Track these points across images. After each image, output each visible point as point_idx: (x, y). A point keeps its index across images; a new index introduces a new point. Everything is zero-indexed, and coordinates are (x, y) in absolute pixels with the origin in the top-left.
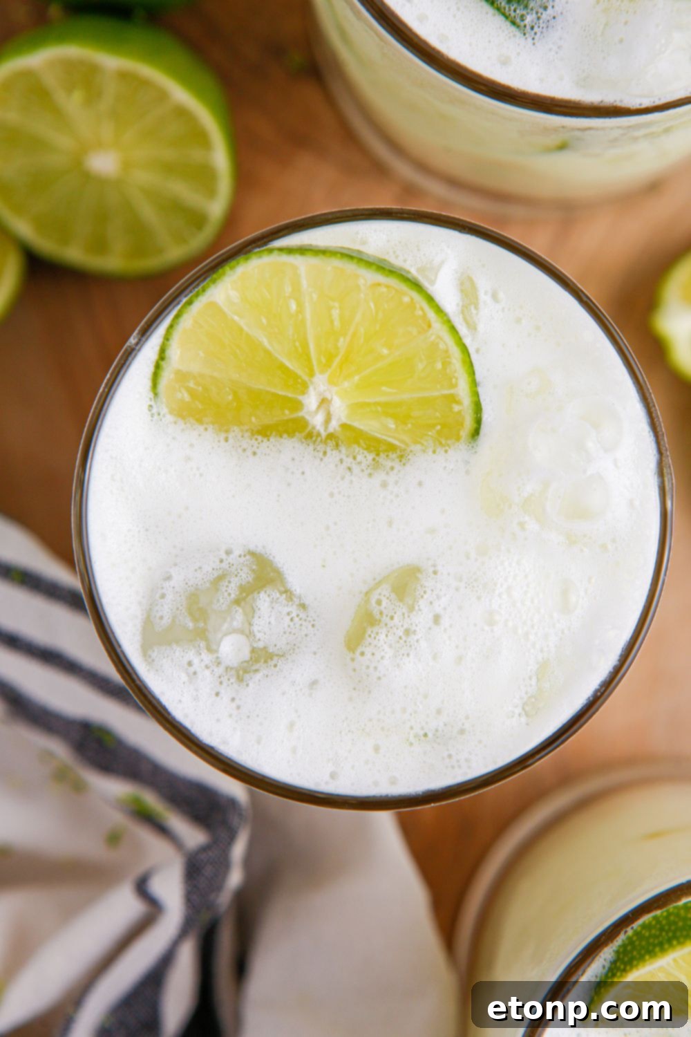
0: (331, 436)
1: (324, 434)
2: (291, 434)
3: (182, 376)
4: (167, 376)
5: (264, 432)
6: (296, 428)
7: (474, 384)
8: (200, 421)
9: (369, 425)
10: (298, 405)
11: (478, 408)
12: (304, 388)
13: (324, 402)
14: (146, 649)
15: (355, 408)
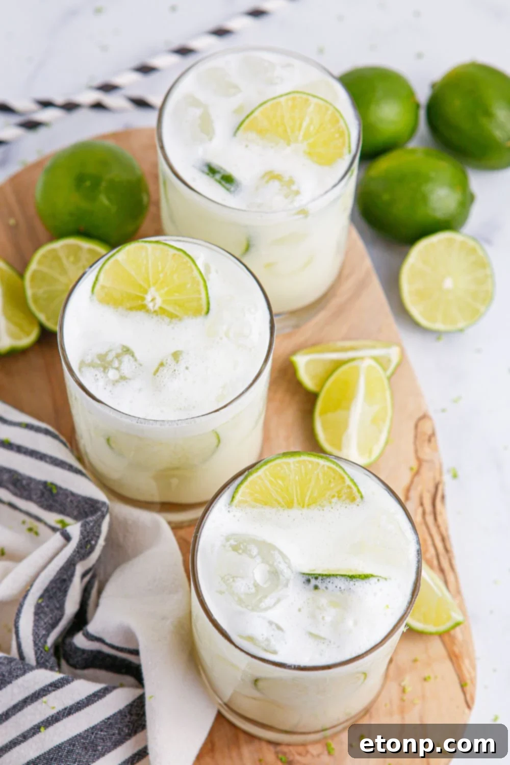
0: (155, 311)
1: (152, 310)
2: (140, 310)
3: (103, 287)
4: (98, 287)
5: (131, 309)
6: (143, 308)
7: (207, 294)
8: (108, 304)
9: (169, 308)
10: (143, 299)
11: (208, 304)
12: (146, 292)
13: (153, 300)
15: (164, 301)
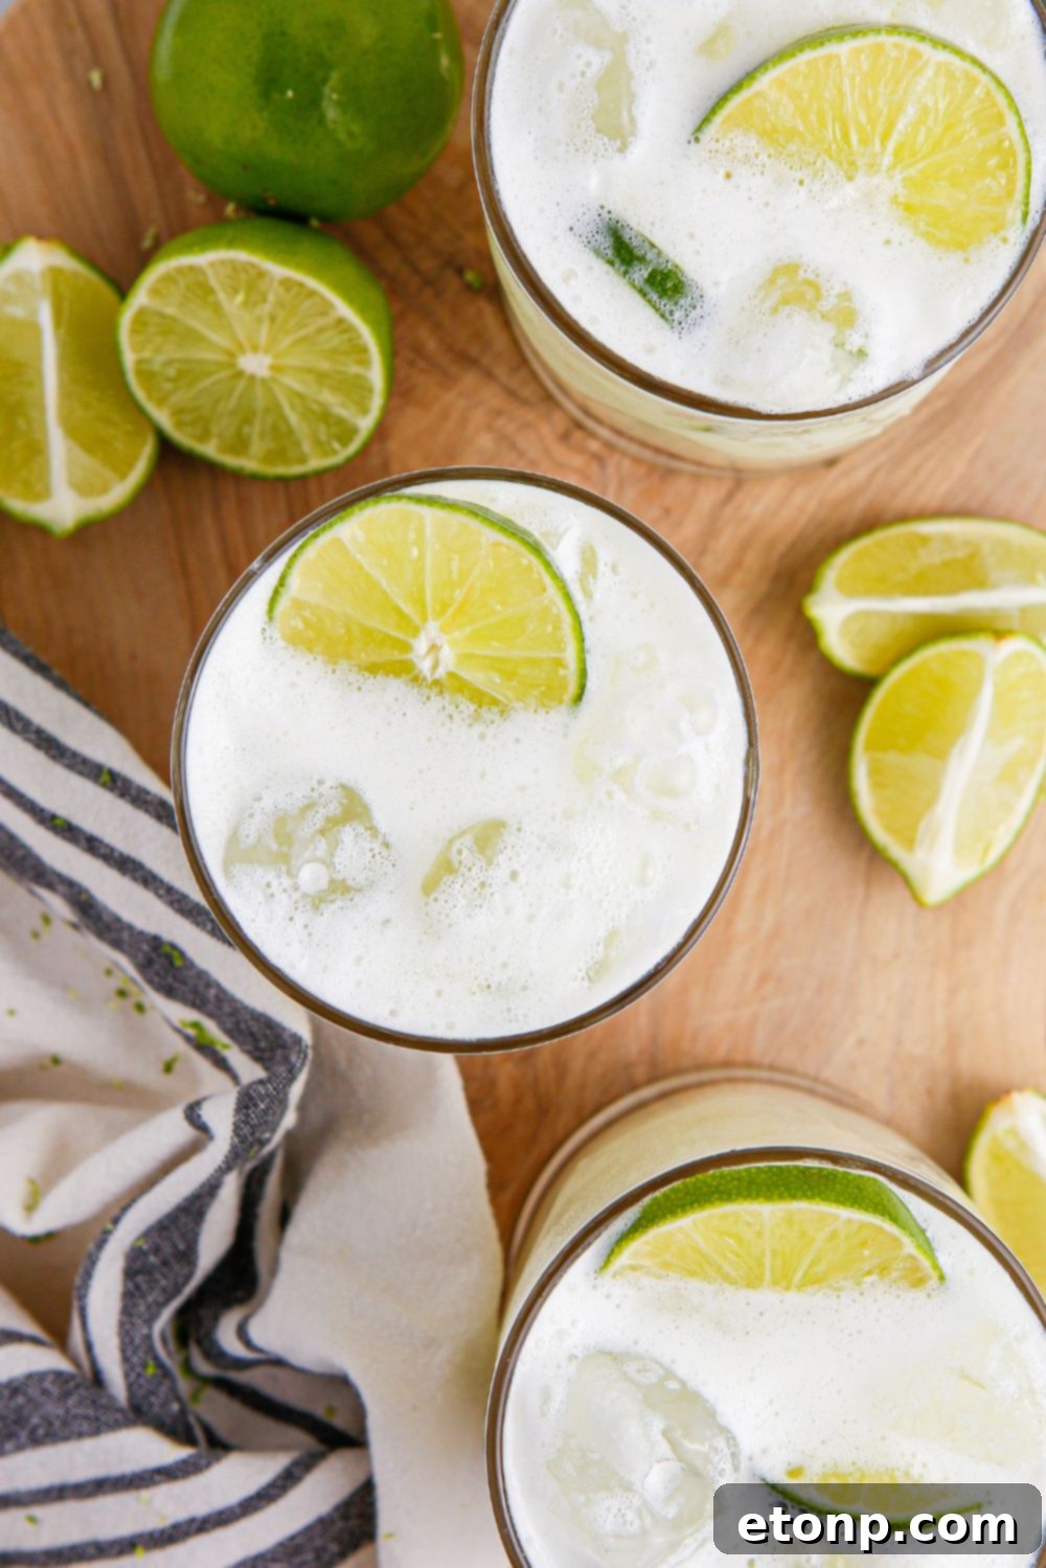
0: (436, 682)
1: (430, 679)
2: (397, 674)
3: (298, 605)
4: (284, 603)
5: (373, 669)
6: (403, 669)
7: (583, 650)
8: (310, 650)
9: (477, 677)
10: (406, 647)
11: (583, 674)
12: (416, 631)
13: (434, 648)
15: (464, 658)
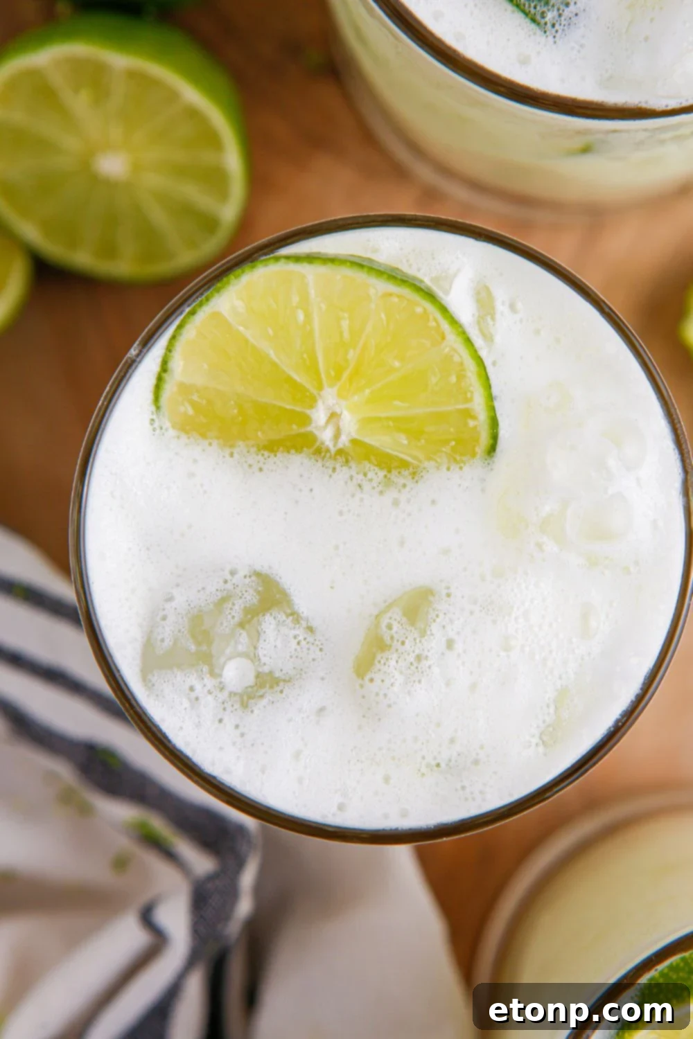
0: (340, 452)
1: (333, 450)
2: (299, 450)
3: (185, 389)
4: (169, 389)
5: (271, 447)
6: (304, 443)
7: (491, 398)
8: (204, 436)
9: (380, 440)
10: (306, 420)
11: (494, 423)
12: (312, 401)
13: (333, 416)
14: (145, 673)
15: (366, 422)
